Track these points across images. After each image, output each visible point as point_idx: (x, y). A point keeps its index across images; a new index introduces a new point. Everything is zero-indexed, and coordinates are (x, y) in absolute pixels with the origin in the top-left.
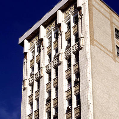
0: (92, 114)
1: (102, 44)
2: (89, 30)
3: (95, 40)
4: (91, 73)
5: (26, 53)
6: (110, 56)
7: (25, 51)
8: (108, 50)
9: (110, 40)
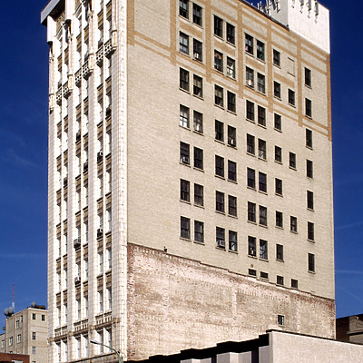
0: (125, 167)
1: (150, 36)
2: (125, 15)
3: (135, 33)
4: (125, 97)
5: (51, 43)
6: (164, 56)
7: (49, 40)
8: (161, 46)
9: (168, 24)
